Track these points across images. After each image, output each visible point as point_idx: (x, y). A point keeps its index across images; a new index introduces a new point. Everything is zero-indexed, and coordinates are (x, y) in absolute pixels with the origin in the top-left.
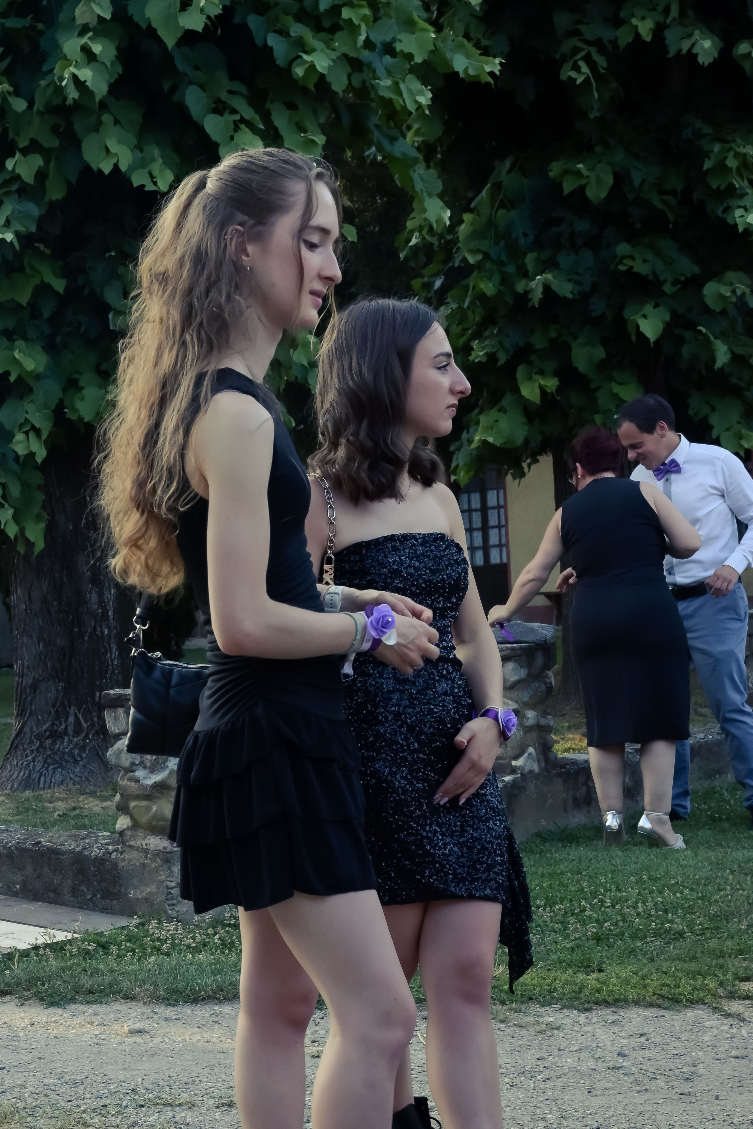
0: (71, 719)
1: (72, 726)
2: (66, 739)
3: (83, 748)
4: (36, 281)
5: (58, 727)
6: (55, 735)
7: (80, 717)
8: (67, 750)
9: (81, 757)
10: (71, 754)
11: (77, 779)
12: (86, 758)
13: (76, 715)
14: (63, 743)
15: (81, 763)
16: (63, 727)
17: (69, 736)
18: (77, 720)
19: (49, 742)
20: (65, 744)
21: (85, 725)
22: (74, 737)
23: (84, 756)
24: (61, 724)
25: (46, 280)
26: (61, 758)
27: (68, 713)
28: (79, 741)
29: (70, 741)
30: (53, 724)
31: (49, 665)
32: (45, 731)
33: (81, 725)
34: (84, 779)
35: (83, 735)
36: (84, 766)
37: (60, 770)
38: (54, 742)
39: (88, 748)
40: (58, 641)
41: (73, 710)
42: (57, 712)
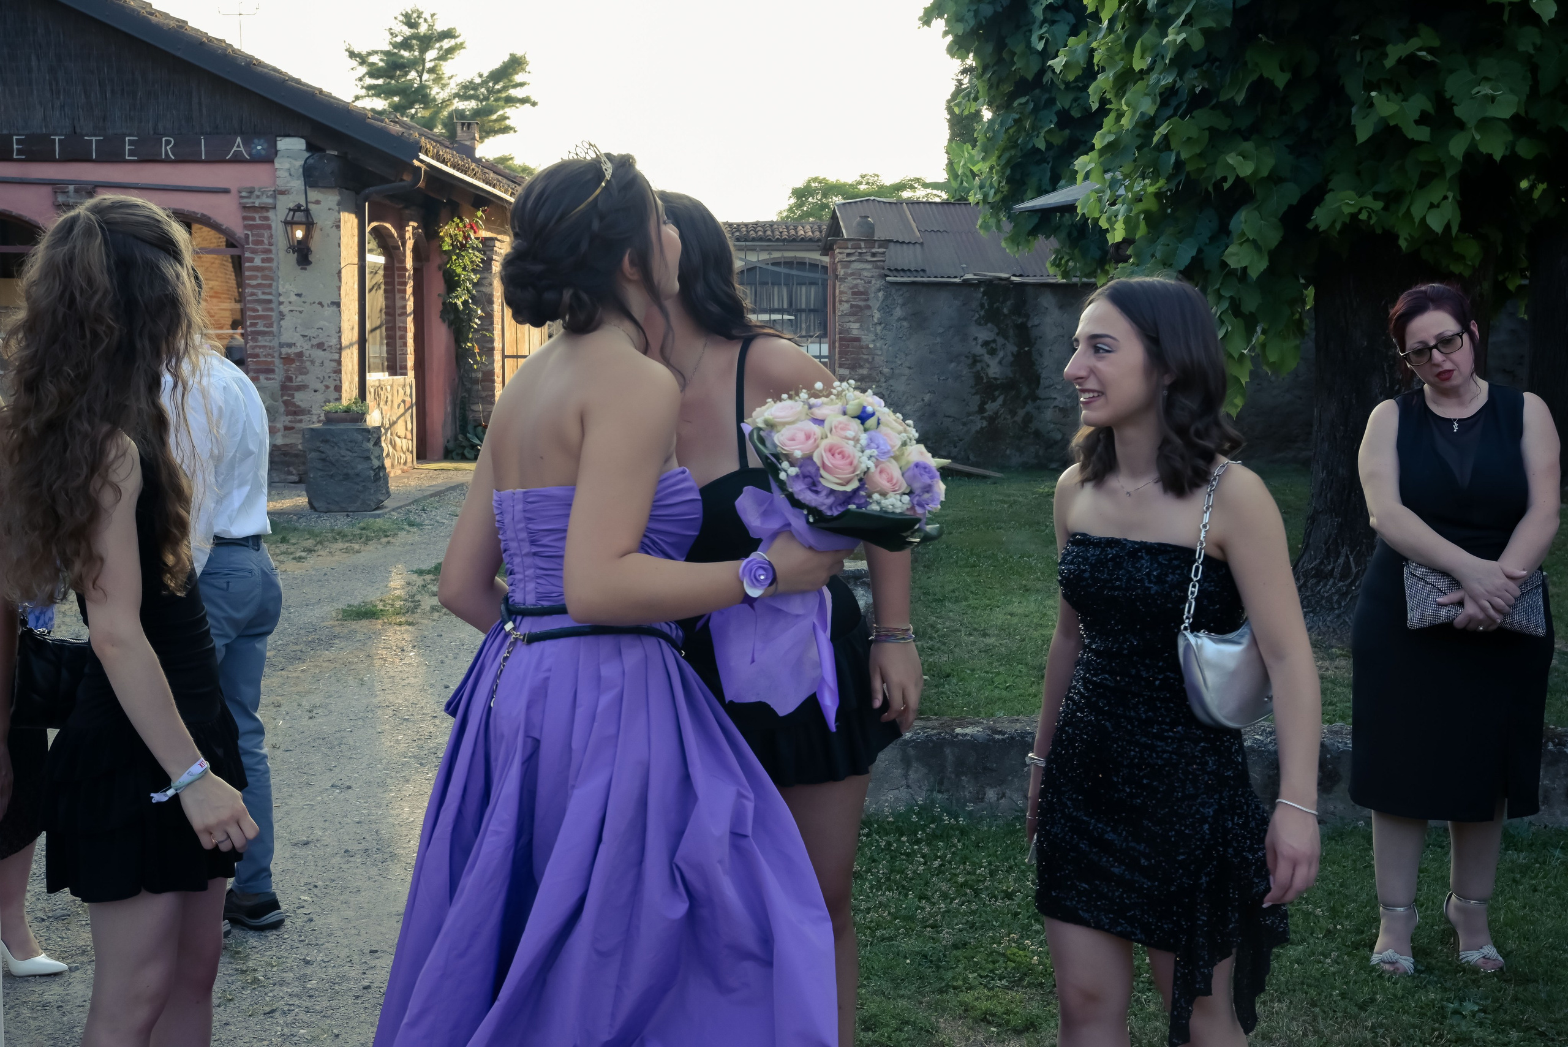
0: (1341, 560)
1: (1340, 568)
2: (1331, 582)
3: (1344, 595)
4: (1254, 77)
5: (1325, 567)
6: (1321, 575)
7: (1351, 559)
8: (1326, 595)
9: (1340, 604)
10: (1329, 600)
11: (1324, 629)
12: (1344, 607)
13: (1347, 557)
14: (1325, 585)
15: (1337, 612)
16: (1330, 568)
17: (1335, 578)
18: (1347, 563)
19: (1313, 581)
20: (1327, 588)
21: (1354, 570)
22: (1340, 580)
23: (1343, 604)
24: (1329, 564)
25: (1265, 75)
26: (1318, 602)
27: (1340, 553)
28: (1343, 586)
29: (1334, 584)
30: (1322, 563)
31: (1329, 496)
32: (1312, 568)
33: (1351, 568)
34: (1331, 630)
35: (1350, 580)
36: (1339, 616)
37: (1311, 615)
38: (1318, 583)
39: (1350, 596)
40: (1340, 471)
41: (1344, 550)
42: (1328, 550)
